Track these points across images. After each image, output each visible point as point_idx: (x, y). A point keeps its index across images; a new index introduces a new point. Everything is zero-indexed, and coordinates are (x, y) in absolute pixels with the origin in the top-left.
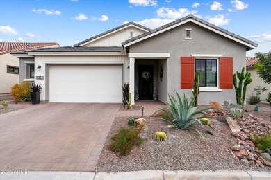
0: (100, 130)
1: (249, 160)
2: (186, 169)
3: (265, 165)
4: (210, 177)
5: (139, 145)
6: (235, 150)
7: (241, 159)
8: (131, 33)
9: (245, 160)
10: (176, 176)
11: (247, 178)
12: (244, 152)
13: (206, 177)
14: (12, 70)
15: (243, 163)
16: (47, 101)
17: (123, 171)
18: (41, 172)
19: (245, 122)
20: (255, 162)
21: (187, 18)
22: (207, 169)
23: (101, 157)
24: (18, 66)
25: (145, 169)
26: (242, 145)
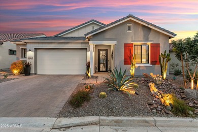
0: (67, 92)
1: (157, 110)
2: (115, 116)
3: (166, 113)
4: (129, 120)
5: (88, 101)
6: (150, 104)
7: (152, 109)
8: (93, 27)
9: (154, 111)
10: (107, 120)
11: (152, 121)
12: (155, 106)
13: (126, 120)
14: (12, 52)
15: (153, 112)
16: (36, 74)
17: (75, 116)
18: (22, 118)
19: (163, 87)
20: (161, 111)
21: (128, 17)
22: (129, 116)
23: (63, 108)
24: (16, 50)
25: (89, 115)
26: (156, 101)
